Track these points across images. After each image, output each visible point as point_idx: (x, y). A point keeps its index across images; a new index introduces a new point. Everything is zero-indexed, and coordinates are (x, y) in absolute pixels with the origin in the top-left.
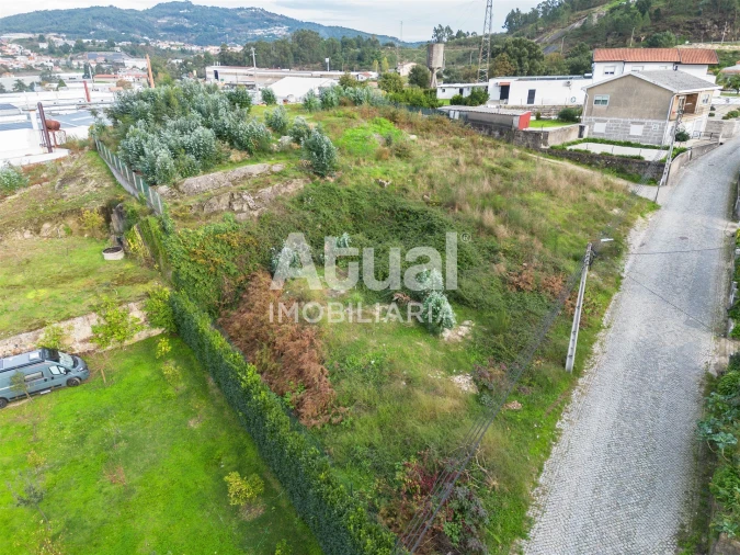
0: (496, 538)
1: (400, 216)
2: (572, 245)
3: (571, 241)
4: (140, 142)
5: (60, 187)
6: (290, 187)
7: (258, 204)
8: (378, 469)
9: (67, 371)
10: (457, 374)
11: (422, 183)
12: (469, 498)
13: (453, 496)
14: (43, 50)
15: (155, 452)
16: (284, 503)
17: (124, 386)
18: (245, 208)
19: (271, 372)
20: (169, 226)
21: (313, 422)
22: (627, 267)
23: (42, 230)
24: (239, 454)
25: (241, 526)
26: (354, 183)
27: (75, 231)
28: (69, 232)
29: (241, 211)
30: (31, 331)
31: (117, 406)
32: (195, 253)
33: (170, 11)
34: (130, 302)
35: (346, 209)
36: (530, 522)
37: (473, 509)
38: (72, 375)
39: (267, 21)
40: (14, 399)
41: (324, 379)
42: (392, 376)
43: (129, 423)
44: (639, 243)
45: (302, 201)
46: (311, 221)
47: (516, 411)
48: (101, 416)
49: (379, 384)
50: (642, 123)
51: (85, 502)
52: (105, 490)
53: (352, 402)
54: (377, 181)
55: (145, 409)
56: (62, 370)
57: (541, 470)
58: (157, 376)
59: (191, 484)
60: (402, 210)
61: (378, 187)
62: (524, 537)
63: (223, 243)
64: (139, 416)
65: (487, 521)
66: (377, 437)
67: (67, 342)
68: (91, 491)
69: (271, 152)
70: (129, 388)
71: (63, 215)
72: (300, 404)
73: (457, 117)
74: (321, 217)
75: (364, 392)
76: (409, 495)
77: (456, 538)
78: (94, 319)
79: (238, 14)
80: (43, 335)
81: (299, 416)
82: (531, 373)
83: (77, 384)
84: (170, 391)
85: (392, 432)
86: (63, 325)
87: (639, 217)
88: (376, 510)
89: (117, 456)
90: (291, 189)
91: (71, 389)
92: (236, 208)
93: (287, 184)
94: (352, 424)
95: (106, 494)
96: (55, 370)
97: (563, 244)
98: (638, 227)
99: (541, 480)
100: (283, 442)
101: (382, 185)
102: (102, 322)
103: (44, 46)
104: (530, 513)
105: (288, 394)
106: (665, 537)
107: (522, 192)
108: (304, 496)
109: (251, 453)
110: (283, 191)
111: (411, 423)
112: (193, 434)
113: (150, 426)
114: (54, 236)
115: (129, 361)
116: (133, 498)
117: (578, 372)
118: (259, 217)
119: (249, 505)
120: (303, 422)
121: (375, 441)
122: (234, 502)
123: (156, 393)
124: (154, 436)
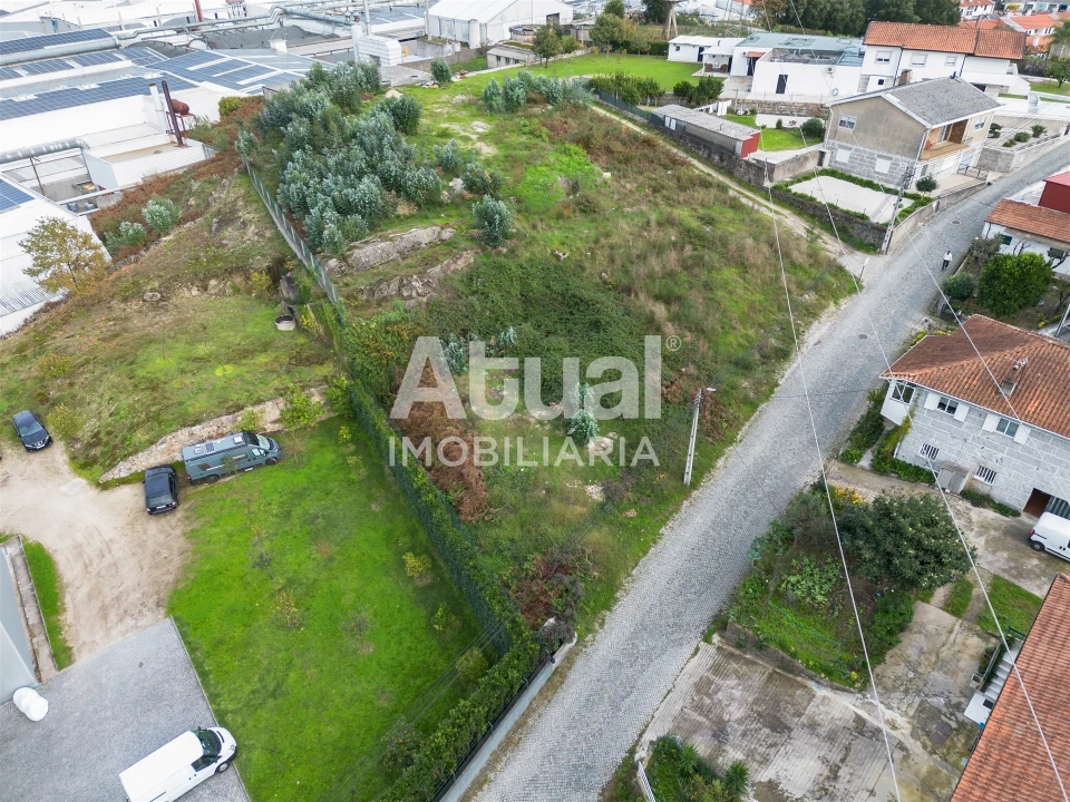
0: (588, 610)
1: (572, 303)
2: (740, 345)
3: (741, 340)
4: (301, 189)
5: (217, 230)
6: (459, 262)
7: (427, 290)
8: (515, 558)
9: (266, 453)
10: (592, 484)
11: (602, 256)
12: (573, 583)
13: (561, 582)
15: (347, 529)
16: (447, 576)
17: (314, 468)
18: (414, 294)
19: (438, 471)
20: (344, 320)
21: (470, 518)
22: (787, 374)
23: (210, 287)
24: (413, 536)
25: (416, 589)
26: (528, 255)
27: (242, 289)
28: (237, 291)
29: (410, 297)
30: (230, 413)
31: (311, 486)
32: (368, 346)
34: (310, 387)
35: (516, 291)
36: (617, 600)
37: (574, 590)
38: (270, 455)
40: (224, 475)
41: (481, 483)
42: (536, 486)
43: (323, 503)
44: (816, 340)
45: (471, 279)
46: (479, 309)
47: (631, 518)
48: (299, 495)
49: (524, 490)
50: (890, 159)
51: (299, 565)
52: (313, 556)
53: (501, 503)
54: (553, 252)
55: (335, 491)
56: (262, 452)
57: (636, 564)
58: (340, 460)
59: (378, 558)
60: (574, 296)
61: (554, 261)
62: (609, 610)
63: (393, 335)
64: (331, 496)
65: (583, 598)
66: (517, 534)
67: (261, 423)
68: (302, 556)
69: (441, 204)
70: (318, 471)
71: (229, 272)
72: (460, 502)
73: (673, 127)
74: (489, 305)
75: (511, 497)
76: (533, 578)
77: (560, 608)
78: (281, 403)
80: (240, 417)
81: (458, 512)
82: (652, 486)
83: (274, 463)
84: (353, 476)
85: (529, 531)
86: (256, 409)
87: (832, 303)
88: (508, 587)
89: (319, 530)
90: (461, 264)
91: (269, 468)
92: (405, 294)
93: (456, 259)
94: (500, 522)
95: (314, 560)
96: (256, 452)
97: (730, 344)
98: (822, 320)
99: (634, 572)
100: (444, 535)
101: (558, 257)
102: (289, 406)
104: (618, 595)
105: (451, 492)
106: (705, 617)
107: (711, 269)
108: (459, 574)
109: (422, 536)
110: (452, 268)
111: (545, 526)
112: (375, 514)
113: (340, 507)
114: (222, 293)
115: (314, 443)
116: (335, 564)
117: (694, 485)
118: (427, 304)
119: (421, 576)
120: (462, 517)
121: (516, 537)
122: (409, 574)
123: (342, 477)
124: (345, 515)
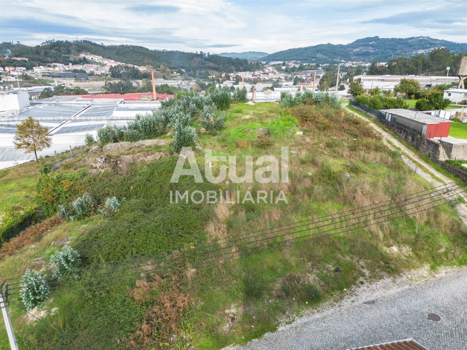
6: (149, 157)
7: (105, 165)
14: (283, 70)
29: (95, 168)
33: (363, 44)
39: (430, 44)
73: (390, 119)
79: (410, 41)
92: (94, 165)
93: (147, 154)
98: (398, 280)
103: (284, 68)
110: (142, 159)
118: (103, 174)
